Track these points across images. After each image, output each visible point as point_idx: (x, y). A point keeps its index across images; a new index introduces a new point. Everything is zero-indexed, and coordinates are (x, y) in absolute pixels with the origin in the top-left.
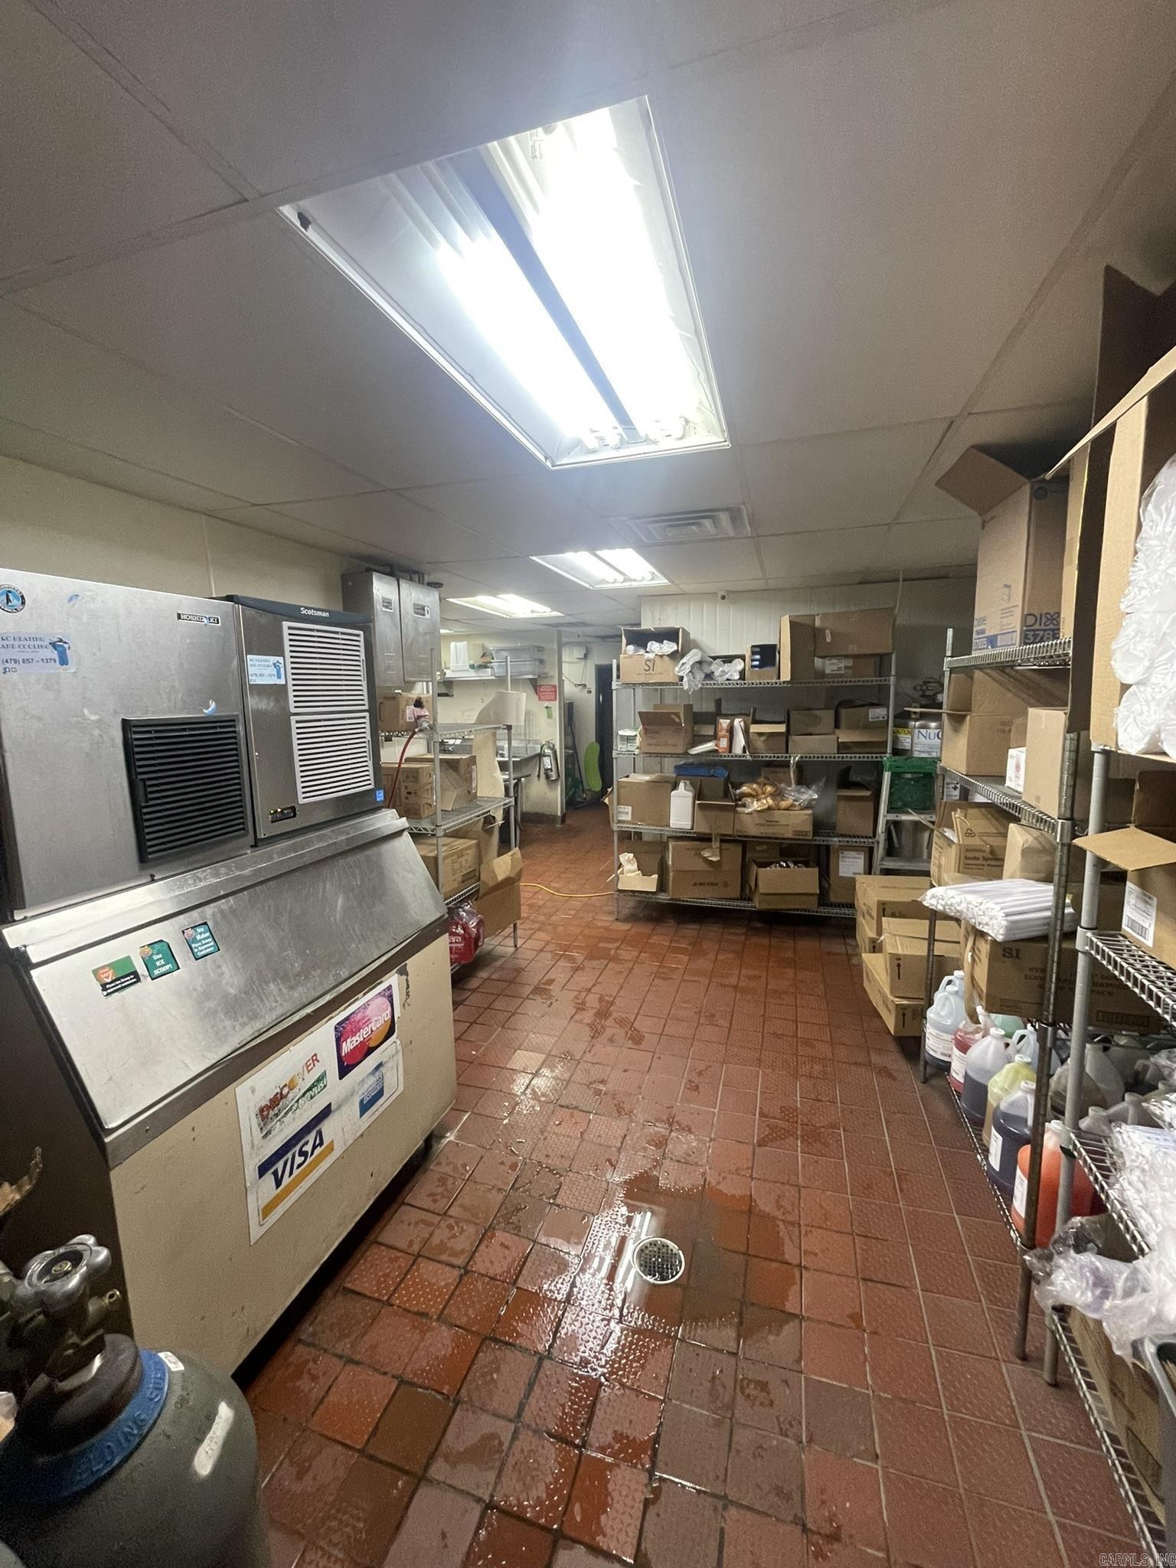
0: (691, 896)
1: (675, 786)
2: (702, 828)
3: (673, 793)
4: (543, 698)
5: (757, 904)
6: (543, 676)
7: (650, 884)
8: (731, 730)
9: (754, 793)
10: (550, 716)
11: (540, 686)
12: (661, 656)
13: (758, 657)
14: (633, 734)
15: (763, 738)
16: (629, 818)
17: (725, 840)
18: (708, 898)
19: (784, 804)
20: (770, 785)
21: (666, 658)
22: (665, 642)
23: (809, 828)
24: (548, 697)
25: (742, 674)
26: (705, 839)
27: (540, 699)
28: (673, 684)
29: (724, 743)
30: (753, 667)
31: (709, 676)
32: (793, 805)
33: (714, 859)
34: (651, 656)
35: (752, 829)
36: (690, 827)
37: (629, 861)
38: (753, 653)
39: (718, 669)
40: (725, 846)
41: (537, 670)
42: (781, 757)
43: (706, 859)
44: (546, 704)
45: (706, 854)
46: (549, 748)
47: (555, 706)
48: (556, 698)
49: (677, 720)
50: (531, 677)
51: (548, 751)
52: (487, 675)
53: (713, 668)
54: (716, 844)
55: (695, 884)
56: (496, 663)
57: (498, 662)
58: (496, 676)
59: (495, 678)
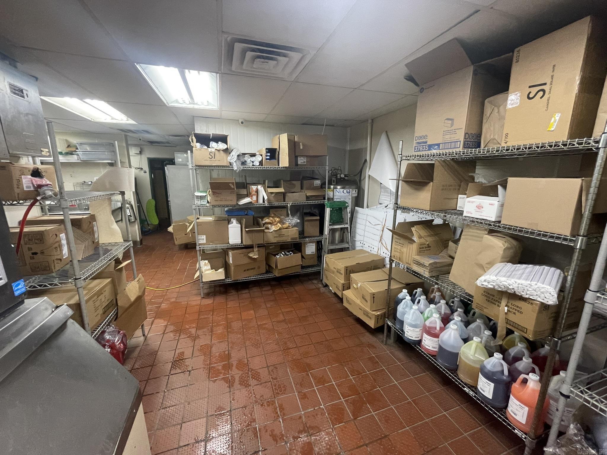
0: (242, 277)
1: (229, 222)
2: (248, 242)
3: (230, 226)
5: (277, 274)
7: (219, 275)
8: (257, 191)
9: (272, 222)
12: (219, 150)
13: (269, 154)
14: (204, 194)
15: (273, 195)
16: (205, 241)
17: (259, 246)
18: (252, 276)
19: (285, 226)
20: (277, 217)
21: (222, 152)
22: (219, 142)
23: (297, 236)
25: (261, 163)
26: (249, 247)
28: (227, 167)
29: (254, 198)
30: (267, 159)
31: (244, 163)
32: (289, 226)
33: (255, 257)
34: (213, 150)
35: (273, 239)
36: (240, 242)
37: (205, 265)
38: (267, 152)
39: (248, 159)
40: (260, 249)
42: (282, 204)
43: (250, 258)
45: (251, 255)
46: (127, 204)
49: (232, 187)
50: (110, 161)
51: (126, 206)
52: (73, 159)
53: (246, 159)
54: (256, 249)
55: (245, 271)
56: (81, 152)
57: (82, 151)
58: (81, 161)
59: (81, 162)
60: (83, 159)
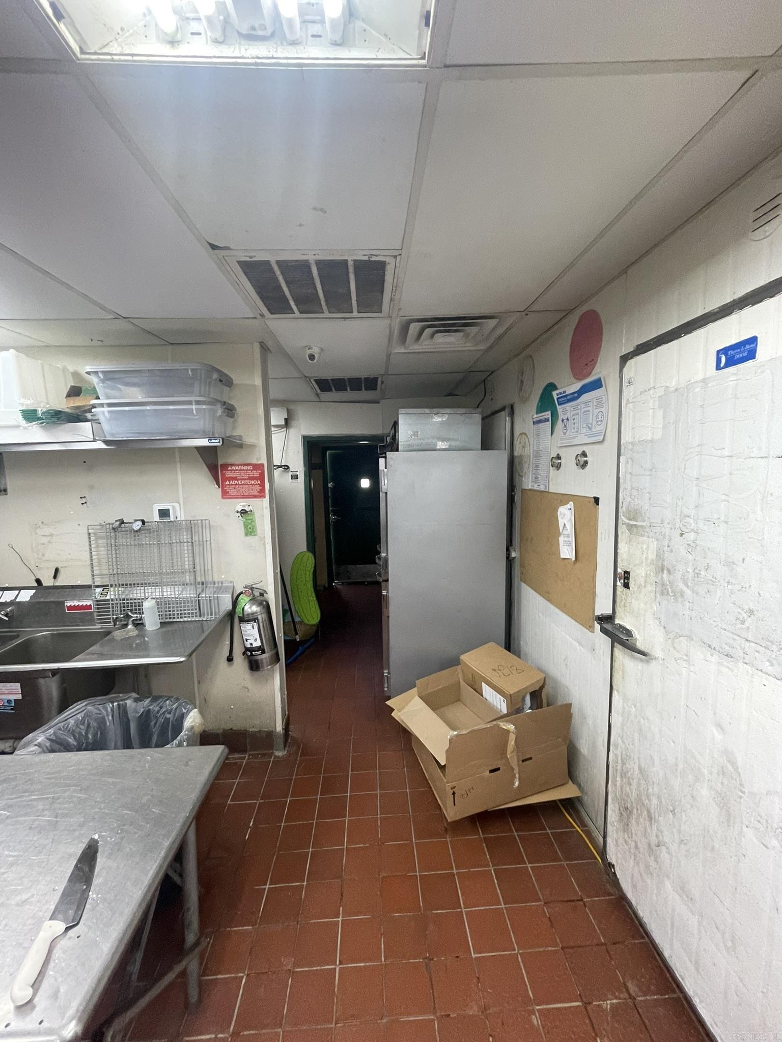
4: (232, 492)
6: (232, 444)
10: (250, 530)
11: (225, 467)
24: (245, 490)
27: (225, 494)
41: (219, 429)
44: (241, 504)
46: (253, 600)
47: (262, 509)
48: (262, 491)
50: (204, 442)
51: (251, 609)
52: (81, 437)
56: (106, 409)
57: (110, 405)
58: (106, 442)
59: (103, 446)
60: (113, 435)
